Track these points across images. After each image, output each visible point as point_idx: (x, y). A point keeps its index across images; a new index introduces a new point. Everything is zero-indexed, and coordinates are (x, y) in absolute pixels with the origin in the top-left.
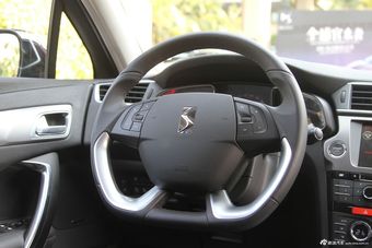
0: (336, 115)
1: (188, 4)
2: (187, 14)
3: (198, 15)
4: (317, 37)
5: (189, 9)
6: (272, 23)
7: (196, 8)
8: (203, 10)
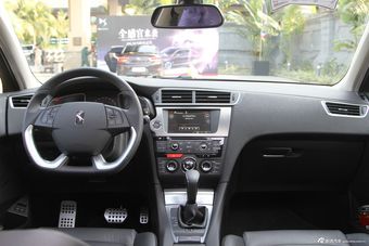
0: (154, 107)
1: (24, 10)
2: (23, 18)
3: (33, 19)
4: (126, 35)
5: (24, 14)
6: (92, 24)
7: (31, 13)
8: (36, 15)
